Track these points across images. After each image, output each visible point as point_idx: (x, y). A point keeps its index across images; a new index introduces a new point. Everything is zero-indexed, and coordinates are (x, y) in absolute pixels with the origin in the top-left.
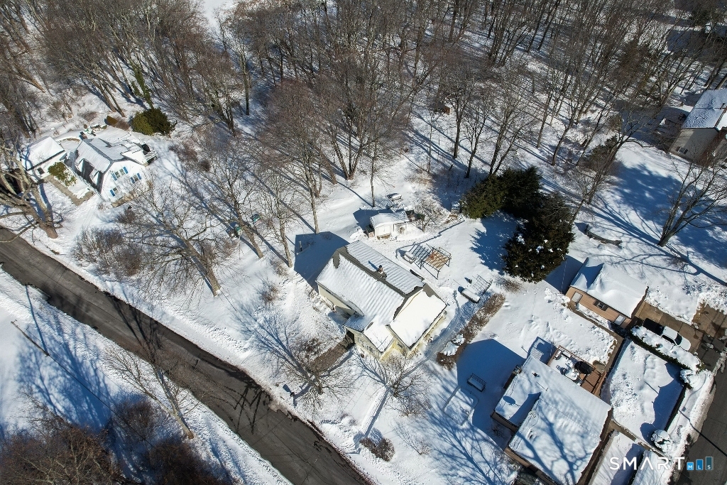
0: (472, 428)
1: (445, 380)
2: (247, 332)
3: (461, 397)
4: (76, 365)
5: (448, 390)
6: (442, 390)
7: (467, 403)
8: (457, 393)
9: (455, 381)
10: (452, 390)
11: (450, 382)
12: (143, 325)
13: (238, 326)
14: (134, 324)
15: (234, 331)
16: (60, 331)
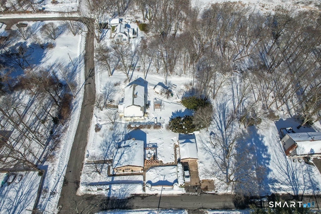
0: (117, 143)
1: (126, 131)
2: (105, 88)
3: (123, 136)
4: (75, 70)
5: (123, 133)
6: (122, 132)
7: (123, 139)
8: (124, 135)
9: (127, 133)
10: (124, 134)
11: (126, 132)
12: (92, 72)
13: (105, 86)
14: (91, 71)
15: (103, 86)
16: (80, 62)
